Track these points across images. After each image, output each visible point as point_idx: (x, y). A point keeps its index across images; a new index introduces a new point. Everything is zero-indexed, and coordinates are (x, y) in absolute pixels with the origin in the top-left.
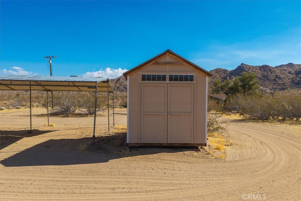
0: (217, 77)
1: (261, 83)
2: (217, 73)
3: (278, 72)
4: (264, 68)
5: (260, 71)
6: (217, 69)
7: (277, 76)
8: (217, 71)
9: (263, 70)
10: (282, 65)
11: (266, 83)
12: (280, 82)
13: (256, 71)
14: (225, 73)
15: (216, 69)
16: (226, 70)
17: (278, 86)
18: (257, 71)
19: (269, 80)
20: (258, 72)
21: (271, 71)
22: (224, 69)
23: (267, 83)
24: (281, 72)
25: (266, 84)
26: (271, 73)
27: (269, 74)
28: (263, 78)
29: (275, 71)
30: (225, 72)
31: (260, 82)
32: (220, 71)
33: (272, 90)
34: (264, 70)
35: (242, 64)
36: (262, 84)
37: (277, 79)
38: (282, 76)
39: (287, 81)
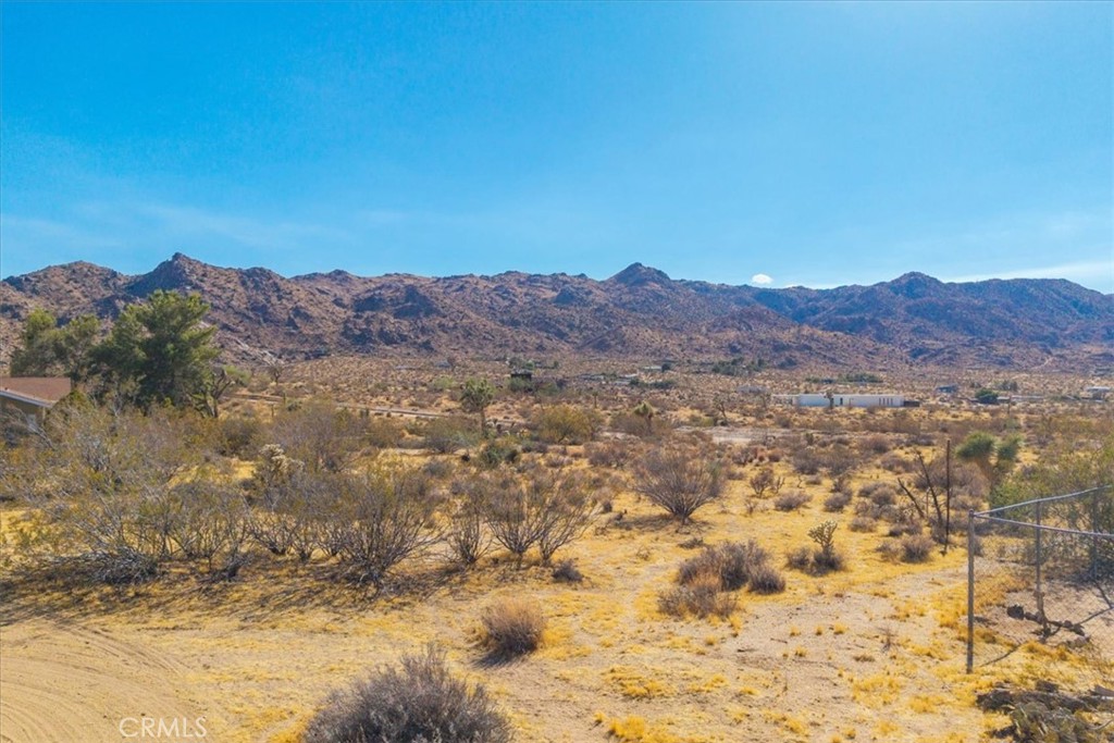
0: (72, 298)
1: (246, 330)
2: (76, 282)
3: (302, 296)
4: (257, 279)
5: (240, 289)
6: (76, 263)
7: (297, 311)
8: (74, 271)
9: (252, 286)
10: (315, 274)
11: (262, 332)
12: (307, 330)
13: (229, 285)
14: (111, 284)
15: (70, 266)
16: (114, 274)
17: (302, 343)
18: (231, 286)
19: (271, 321)
20: (234, 290)
21: (278, 290)
22: (103, 269)
23: (265, 331)
24: (311, 297)
25: (262, 334)
26: (280, 298)
27: (274, 300)
28: (251, 314)
29: (290, 293)
30: (107, 280)
31: (241, 328)
32: (86, 276)
33: (280, 357)
34: (256, 287)
35: (177, 256)
36: (250, 333)
37: (297, 321)
38: (314, 311)
39: (330, 329)
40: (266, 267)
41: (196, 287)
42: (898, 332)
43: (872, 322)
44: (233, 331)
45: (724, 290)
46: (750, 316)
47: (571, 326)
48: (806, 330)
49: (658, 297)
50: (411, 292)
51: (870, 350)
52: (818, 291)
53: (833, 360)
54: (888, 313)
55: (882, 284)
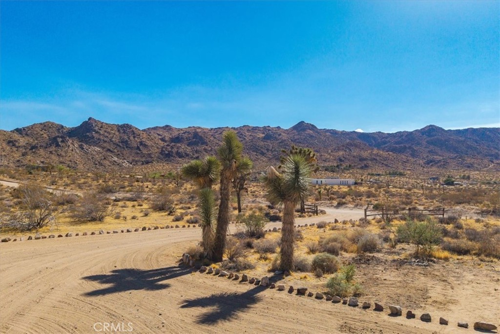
0: (43, 137)
1: (118, 151)
2: (45, 130)
3: (145, 136)
4: (125, 129)
5: (117, 133)
6: (47, 122)
7: (141, 143)
8: (45, 126)
9: (122, 132)
11: (125, 152)
12: (145, 152)
13: (112, 132)
14: (60, 131)
15: (44, 123)
16: (62, 127)
17: (142, 157)
19: (129, 148)
20: (114, 134)
21: (134, 134)
22: (58, 125)
23: (126, 152)
24: (149, 137)
26: (134, 137)
27: (132, 138)
28: (121, 144)
29: (139, 135)
30: (59, 129)
31: (116, 151)
32: (50, 128)
33: (131, 164)
34: (124, 132)
35: (90, 119)
36: (119, 153)
37: (141, 147)
38: (149, 143)
39: (155, 151)
40: (130, 124)
41: (97, 132)
42: (422, 152)
43: (410, 148)
44: (112, 152)
45: (344, 133)
46: (351, 145)
47: (268, 150)
48: (375, 151)
49: (311, 136)
50: (196, 135)
51: (405, 160)
52: (388, 134)
53: (386, 165)
54: (418, 144)
55: (416, 130)
